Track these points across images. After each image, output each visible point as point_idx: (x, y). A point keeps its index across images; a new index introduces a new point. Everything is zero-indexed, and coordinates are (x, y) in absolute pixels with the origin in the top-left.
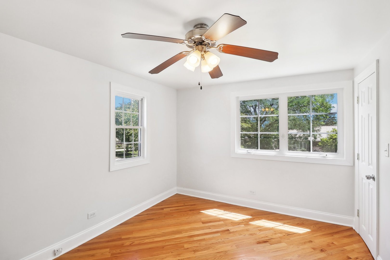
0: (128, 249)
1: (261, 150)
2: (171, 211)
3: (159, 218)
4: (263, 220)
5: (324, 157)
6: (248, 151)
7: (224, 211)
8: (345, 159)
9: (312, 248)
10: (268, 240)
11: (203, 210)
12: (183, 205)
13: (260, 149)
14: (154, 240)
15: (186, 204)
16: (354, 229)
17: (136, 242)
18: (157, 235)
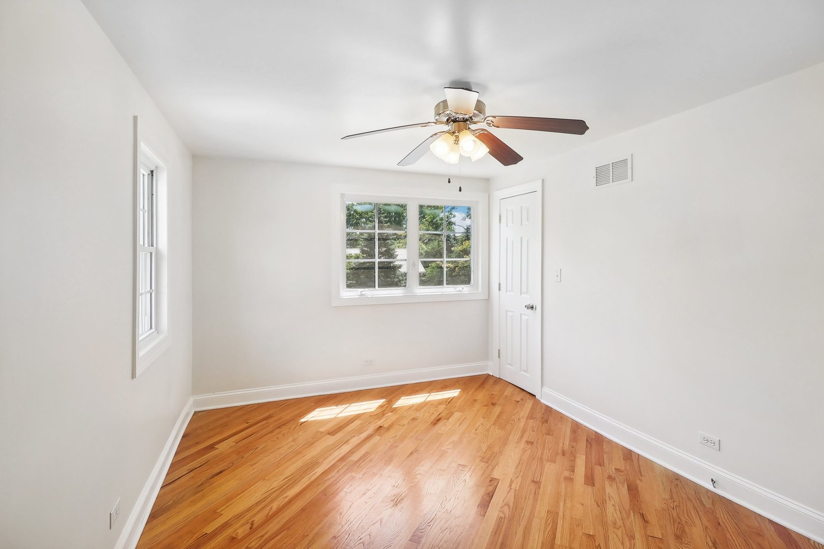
0: (262, 536)
1: (379, 289)
2: (241, 444)
3: (233, 464)
4: (402, 398)
5: (459, 291)
6: (363, 293)
7: (337, 405)
8: (480, 291)
9: (484, 406)
10: (439, 417)
11: (300, 417)
12: (246, 425)
13: (378, 287)
14: (286, 497)
15: (252, 421)
16: (491, 374)
17: (258, 519)
18: (280, 487)
